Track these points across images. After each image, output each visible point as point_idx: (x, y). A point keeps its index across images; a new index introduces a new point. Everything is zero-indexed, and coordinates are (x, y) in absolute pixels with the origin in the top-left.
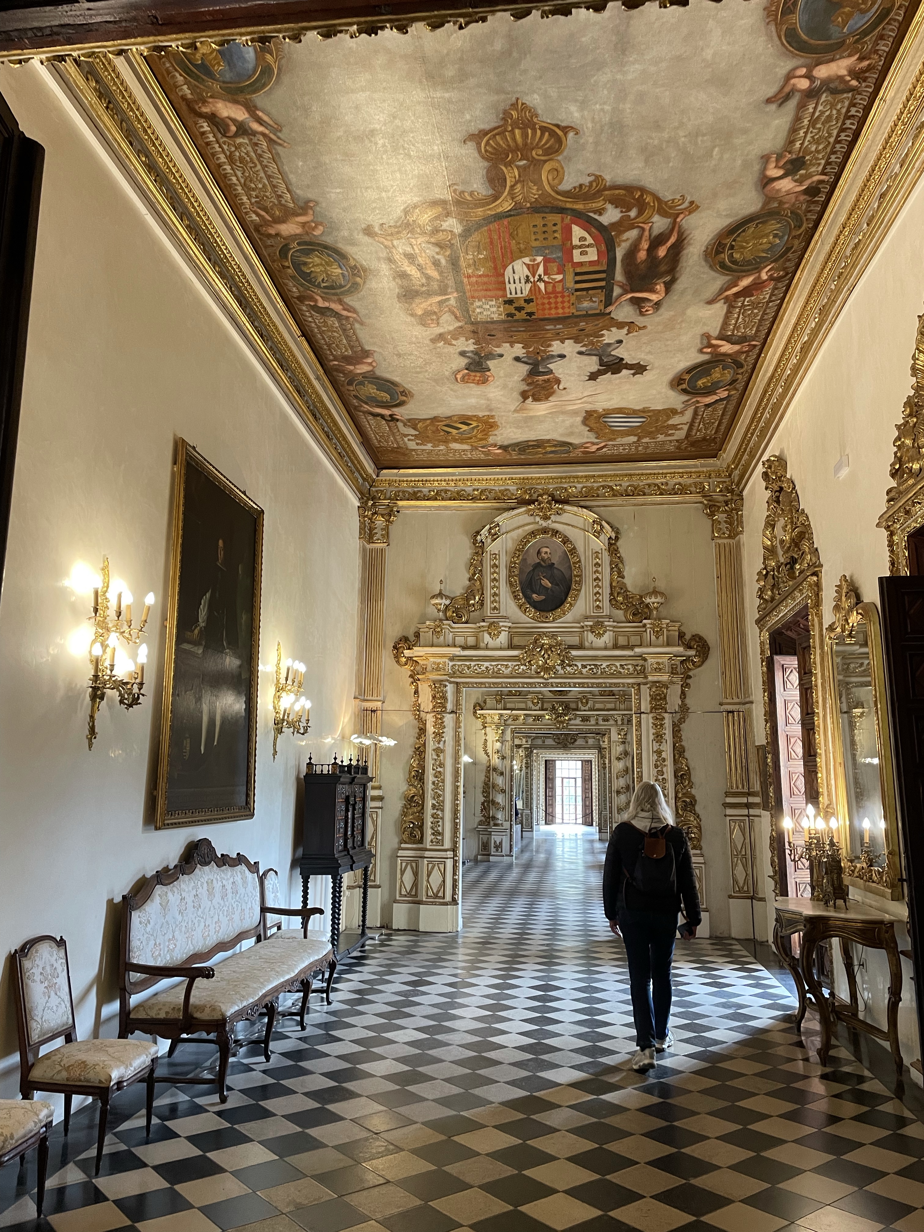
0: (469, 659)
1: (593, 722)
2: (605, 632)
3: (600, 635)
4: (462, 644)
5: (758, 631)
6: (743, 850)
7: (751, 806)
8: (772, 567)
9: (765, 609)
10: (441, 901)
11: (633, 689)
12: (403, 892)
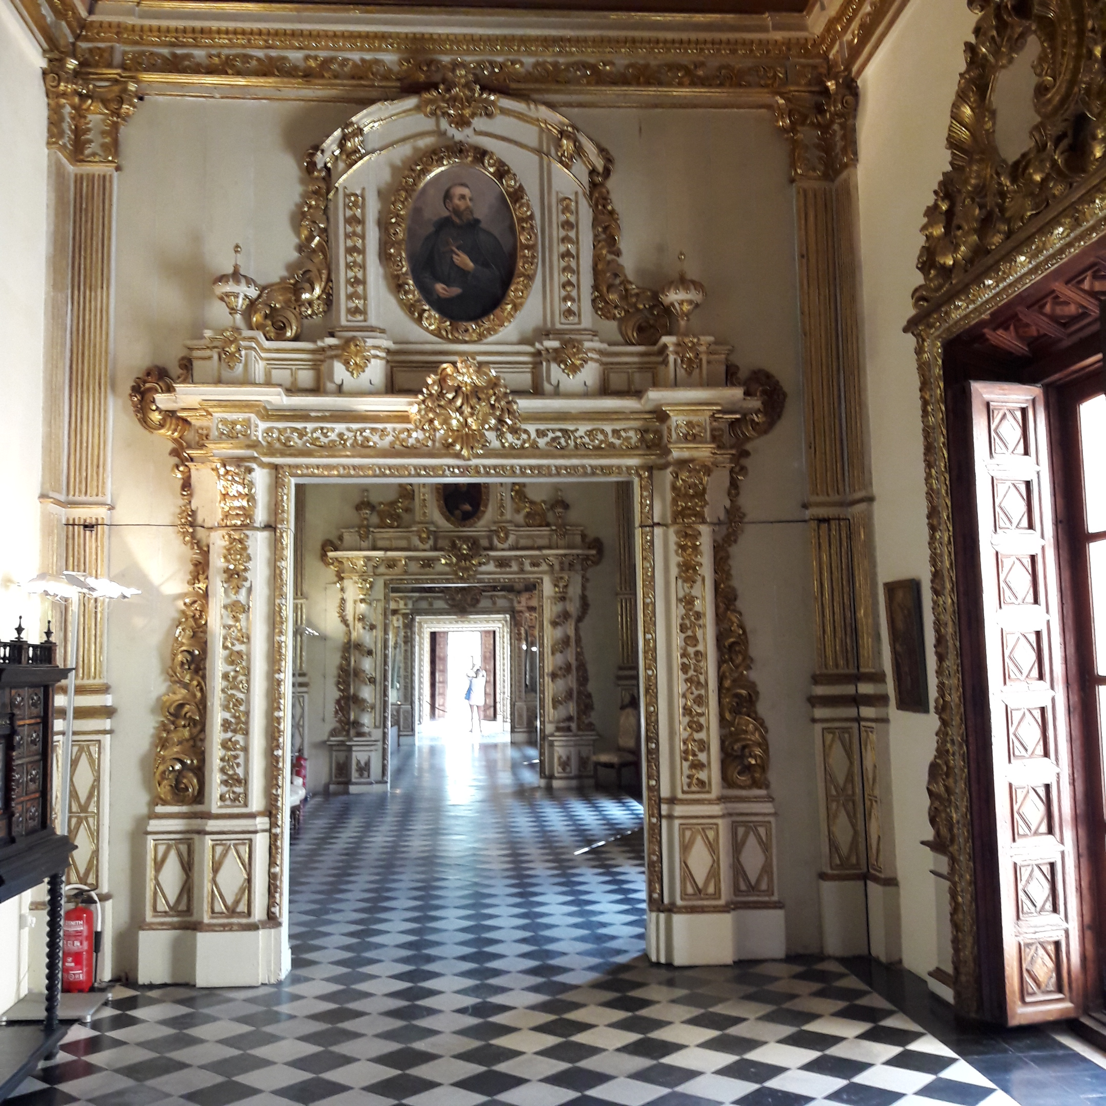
0: (303, 415)
1: (515, 566)
3: (574, 369)
4: (288, 381)
6: (849, 786)
7: (869, 700)
8: (976, 187)
9: (940, 287)
10: (244, 921)
11: (636, 479)
12: (161, 907)
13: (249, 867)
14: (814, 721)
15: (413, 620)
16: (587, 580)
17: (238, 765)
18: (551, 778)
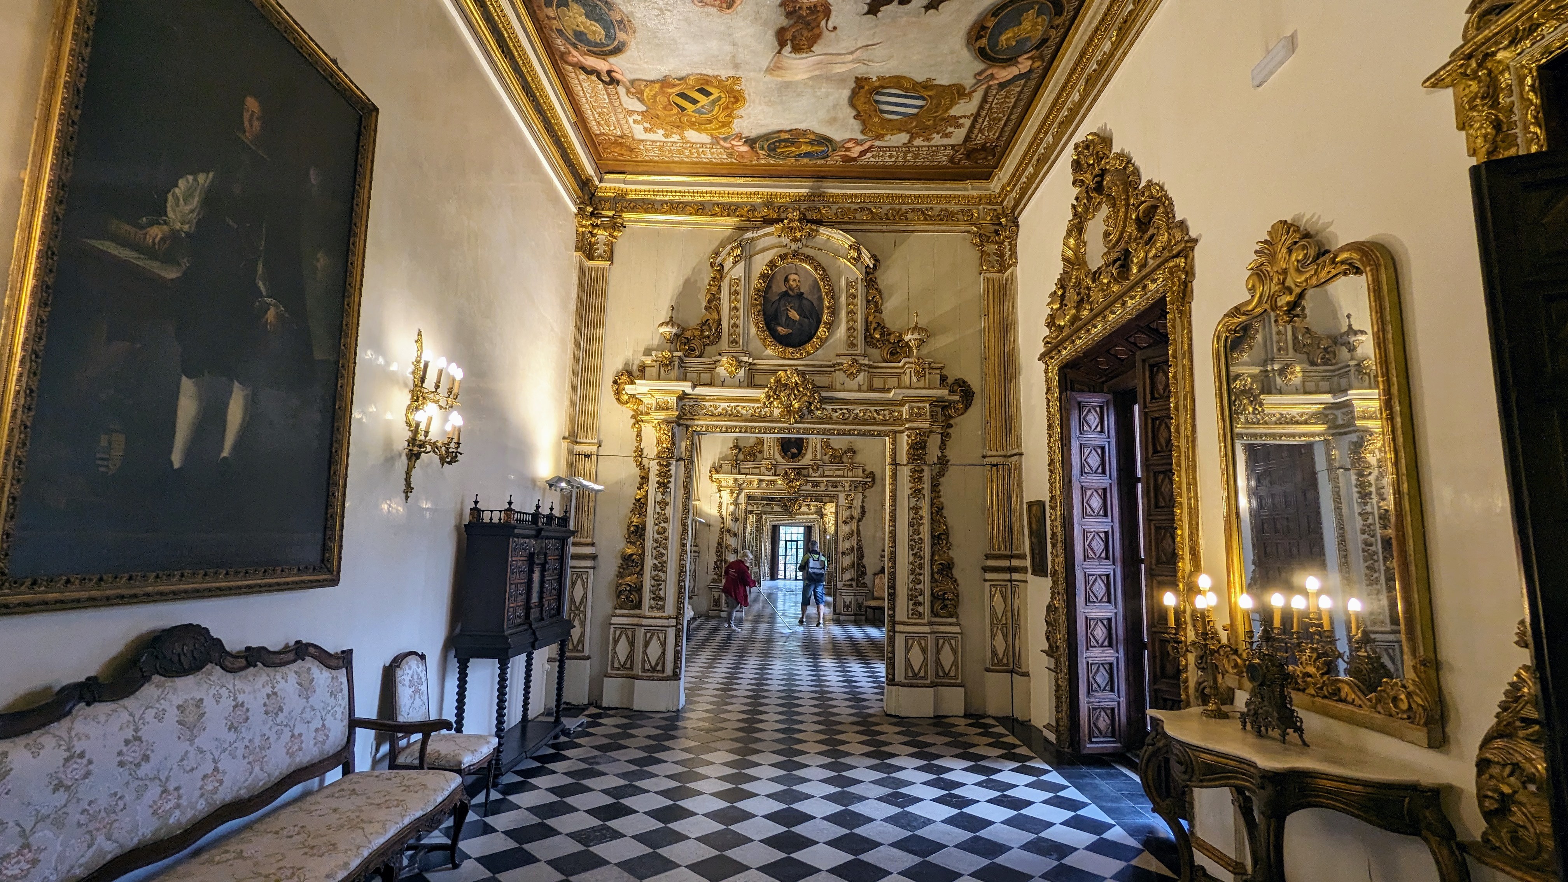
0: (702, 398)
2: (859, 372)
3: (853, 375)
4: (694, 379)
5: (1043, 366)
6: (1004, 619)
7: (1016, 570)
8: (1076, 282)
9: (1057, 337)
10: (660, 675)
11: (887, 438)
12: (616, 665)
13: (663, 645)
14: (985, 580)
15: (761, 517)
16: (865, 497)
17: (661, 589)
18: (840, 614)
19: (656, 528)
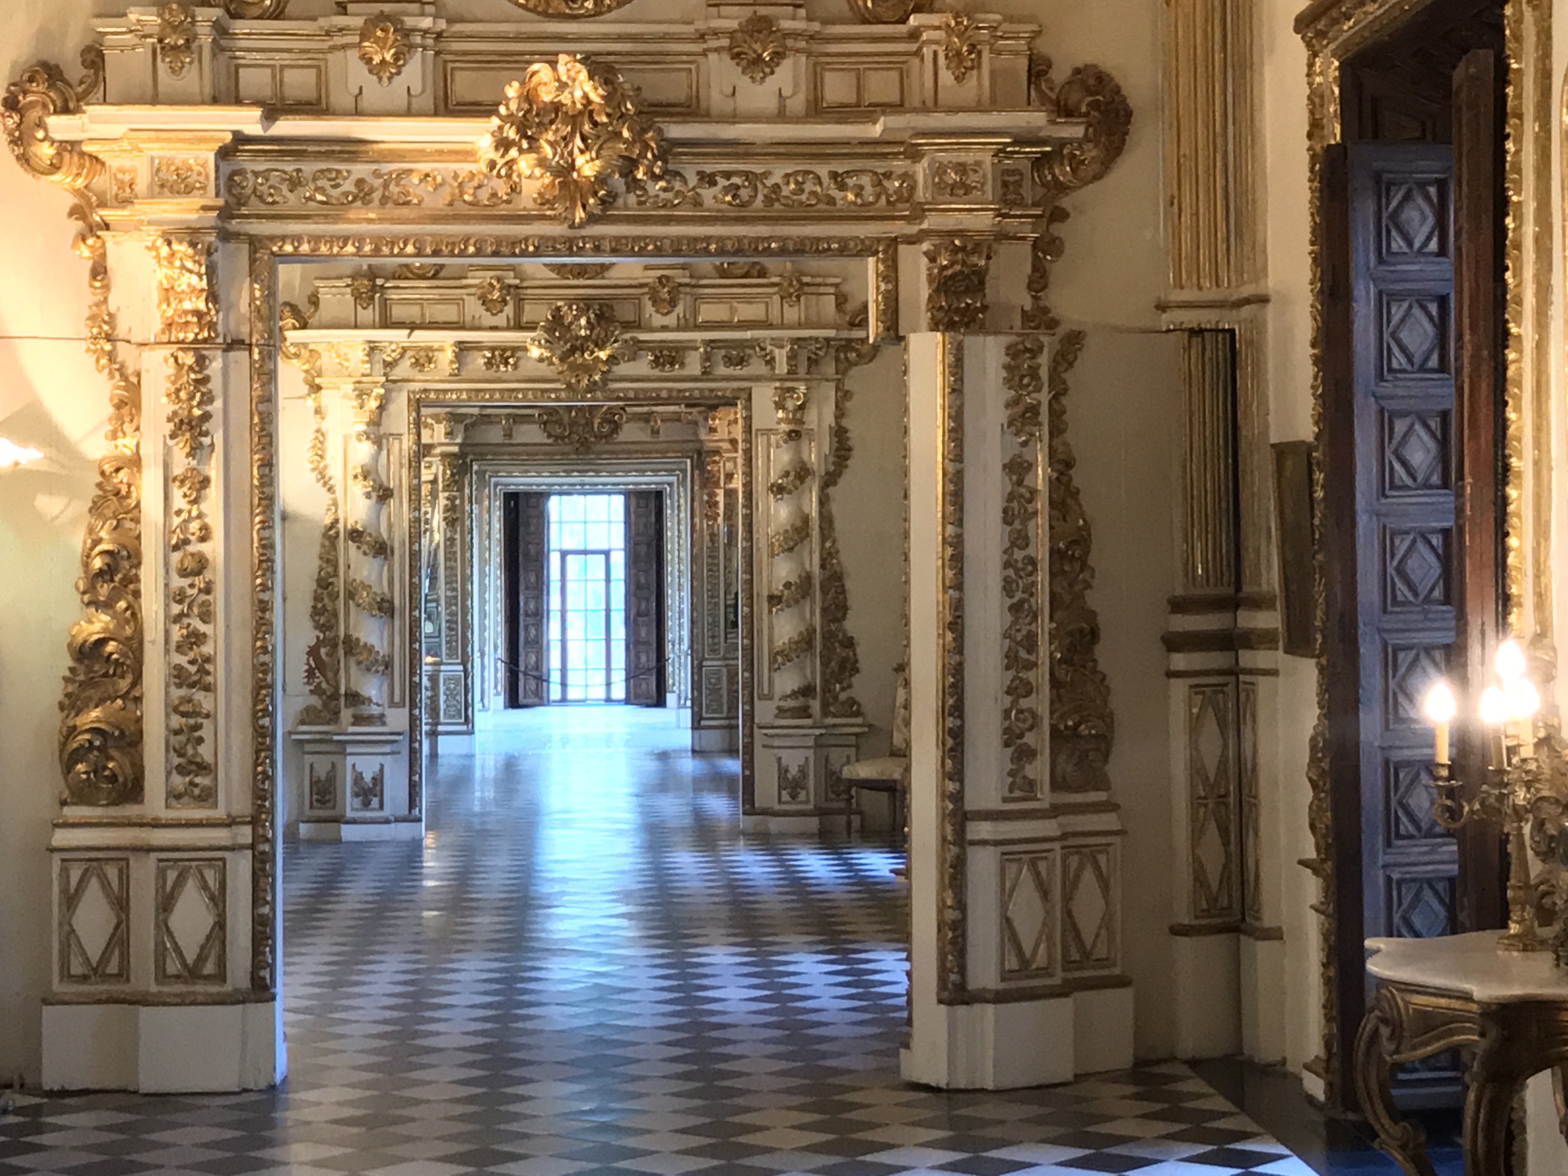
0: (294, 148)
1: (693, 365)
2: (778, 56)
3: (762, 68)
4: (267, 92)
5: (1303, 53)
6: (1222, 781)
7: (1252, 639)
10: (214, 989)
11: (871, 260)
12: (77, 968)
13: (218, 901)
14: (1171, 674)
17: (199, 741)
18: (767, 812)
19: (176, 557)
